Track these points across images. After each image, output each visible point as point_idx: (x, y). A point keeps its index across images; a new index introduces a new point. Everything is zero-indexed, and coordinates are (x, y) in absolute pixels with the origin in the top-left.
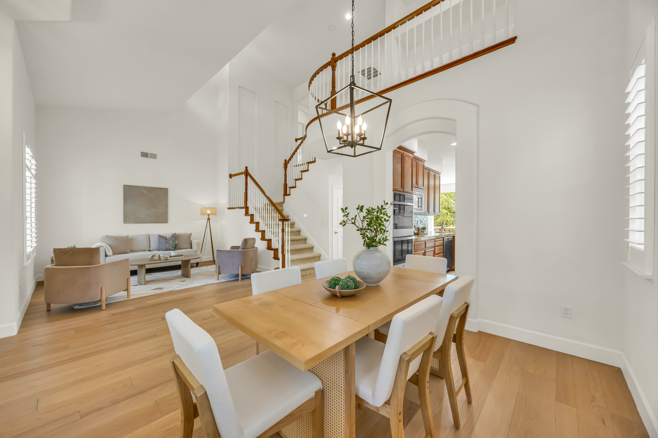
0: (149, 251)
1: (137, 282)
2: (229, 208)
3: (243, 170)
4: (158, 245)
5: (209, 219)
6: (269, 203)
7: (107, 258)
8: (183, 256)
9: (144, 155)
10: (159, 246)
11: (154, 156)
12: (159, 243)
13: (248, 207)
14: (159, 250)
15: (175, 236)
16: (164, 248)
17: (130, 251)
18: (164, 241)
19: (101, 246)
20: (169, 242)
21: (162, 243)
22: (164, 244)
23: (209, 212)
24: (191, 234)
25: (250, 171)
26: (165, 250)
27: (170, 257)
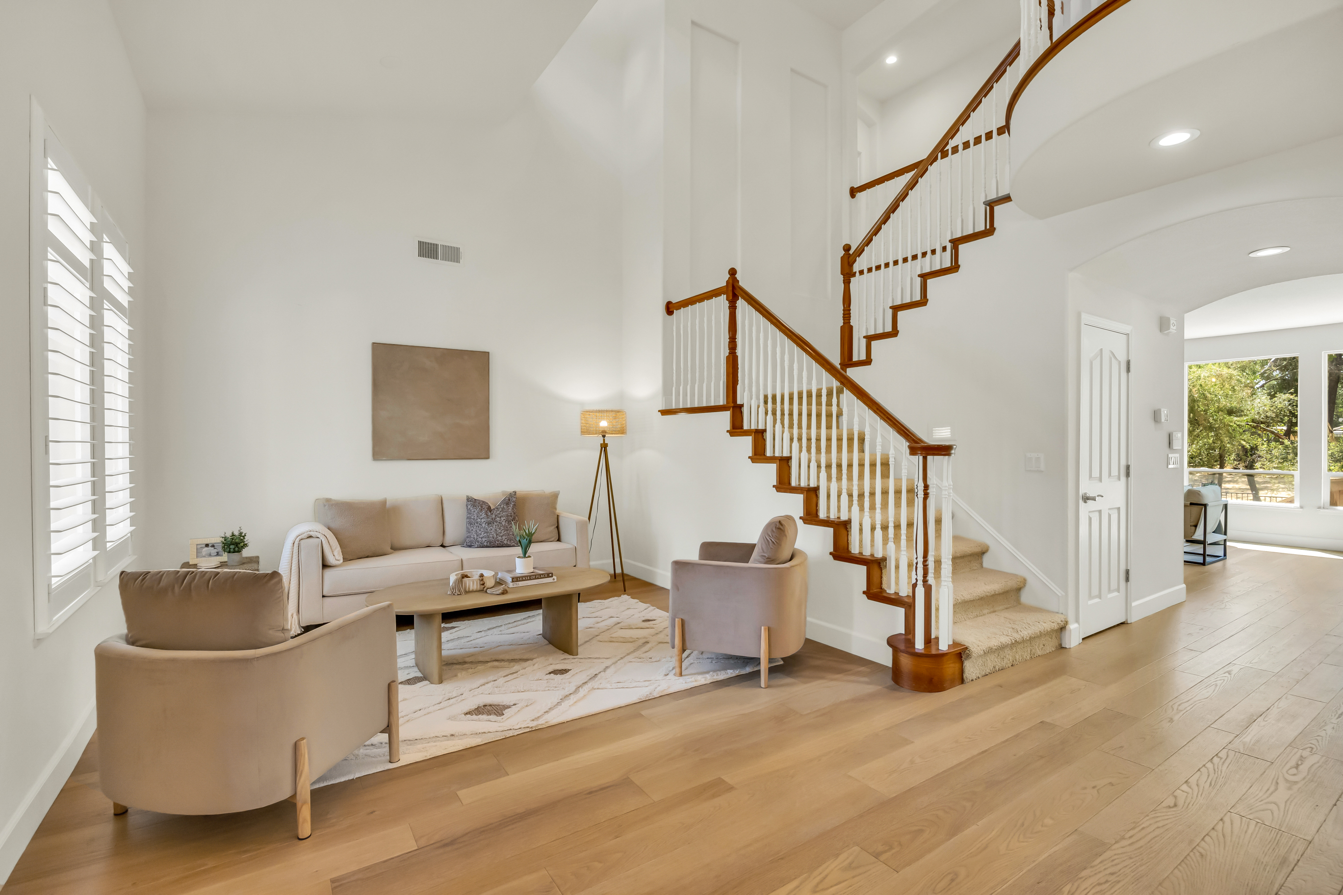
0: (443, 546)
1: (413, 663)
2: (664, 412)
3: (722, 281)
4: (467, 528)
5: (604, 447)
6: (835, 384)
7: (328, 573)
8: (552, 576)
9: (428, 250)
10: (468, 531)
11: (453, 254)
12: (471, 524)
13: (741, 406)
14: (470, 546)
15: (514, 502)
16: (484, 539)
17: (392, 548)
18: (484, 515)
19: (312, 534)
20: (497, 522)
21: (477, 523)
22: (484, 525)
23: (604, 424)
24: (555, 496)
25: (744, 282)
26: (485, 544)
27: (515, 579)
